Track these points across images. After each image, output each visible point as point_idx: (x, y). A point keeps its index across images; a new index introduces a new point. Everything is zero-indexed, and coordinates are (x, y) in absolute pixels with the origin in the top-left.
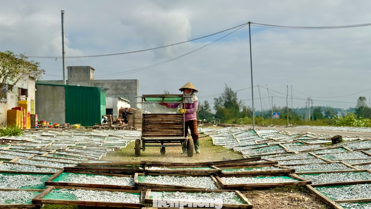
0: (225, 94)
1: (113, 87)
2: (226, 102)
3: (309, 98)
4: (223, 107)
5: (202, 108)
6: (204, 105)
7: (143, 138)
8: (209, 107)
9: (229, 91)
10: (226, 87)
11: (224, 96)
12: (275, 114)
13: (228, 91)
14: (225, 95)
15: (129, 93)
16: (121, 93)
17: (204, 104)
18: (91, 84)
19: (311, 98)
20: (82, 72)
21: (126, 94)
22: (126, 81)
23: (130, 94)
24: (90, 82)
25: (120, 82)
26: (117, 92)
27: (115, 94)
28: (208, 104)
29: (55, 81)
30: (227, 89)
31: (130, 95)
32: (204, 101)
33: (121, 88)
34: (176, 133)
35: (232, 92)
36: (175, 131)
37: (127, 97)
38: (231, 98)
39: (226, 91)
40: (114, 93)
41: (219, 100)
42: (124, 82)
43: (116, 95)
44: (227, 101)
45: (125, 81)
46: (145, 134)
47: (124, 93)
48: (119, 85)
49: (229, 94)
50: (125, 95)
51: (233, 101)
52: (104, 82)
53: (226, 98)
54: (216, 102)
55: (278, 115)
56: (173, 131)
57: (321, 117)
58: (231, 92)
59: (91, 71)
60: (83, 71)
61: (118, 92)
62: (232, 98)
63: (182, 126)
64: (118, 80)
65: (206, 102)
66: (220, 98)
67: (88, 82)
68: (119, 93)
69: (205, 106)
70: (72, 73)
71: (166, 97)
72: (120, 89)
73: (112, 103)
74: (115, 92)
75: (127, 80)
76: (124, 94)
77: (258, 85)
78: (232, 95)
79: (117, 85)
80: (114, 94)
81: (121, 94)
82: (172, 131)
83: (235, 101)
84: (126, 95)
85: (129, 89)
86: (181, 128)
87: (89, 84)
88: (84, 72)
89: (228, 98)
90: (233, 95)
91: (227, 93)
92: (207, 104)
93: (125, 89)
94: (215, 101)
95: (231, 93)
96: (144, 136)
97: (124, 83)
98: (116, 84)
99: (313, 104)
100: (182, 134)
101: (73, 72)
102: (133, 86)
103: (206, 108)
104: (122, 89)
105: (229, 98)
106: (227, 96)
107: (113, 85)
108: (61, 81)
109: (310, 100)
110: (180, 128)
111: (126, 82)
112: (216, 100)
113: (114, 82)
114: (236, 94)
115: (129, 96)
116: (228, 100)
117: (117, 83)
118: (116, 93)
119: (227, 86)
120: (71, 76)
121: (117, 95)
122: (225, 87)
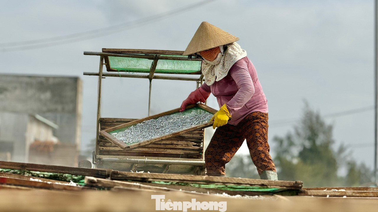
2: (305, 149)
4: (295, 161)
7: (98, 156)
11: (301, 131)
15: (57, 109)
22: (51, 79)
23: (59, 113)
34: (183, 149)
35: (322, 124)
36: (180, 143)
38: (316, 138)
41: (285, 143)
44: (308, 144)
45: (47, 78)
46: (105, 148)
47: (45, 108)
49: (312, 128)
51: (321, 146)
53: (306, 137)
56: (175, 142)
62: (320, 139)
63: (199, 133)
66: (289, 138)
71: (162, 58)
73: (12, 126)
76: (44, 112)
78: (321, 129)
82: (172, 144)
83: (327, 145)
85: (56, 101)
86: (197, 139)
89: (309, 139)
90: (324, 130)
93: (47, 100)
95: (318, 126)
96: (102, 153)
98: (24, 84)
100: (198, 152)
105: (313, 139)
106: (308, 132)
110: (193, 138)
111: (51, 81)
112: (278, 143)
113: (20, 80)
114: (330, 128)
116: (311, 143)
117: (27, 83)
119: (307, 108)
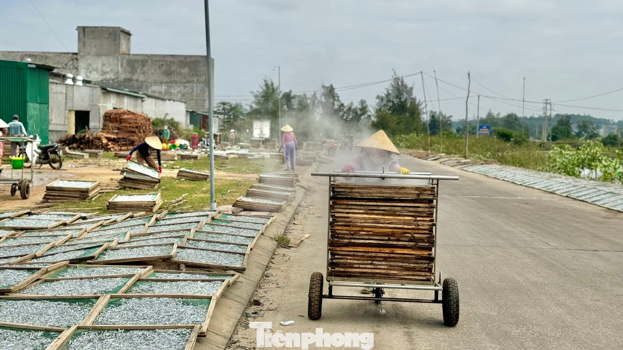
0: (391, 88)
1: (164, 68)
2: (394, 103)
3: (547, 100)
5: (356, 113)
6: (360, 107)
8: (367, 111)
9: (400, 83)
10: (395, 77)
11: (390, 92)
12: (482, 128)
13: (398, 84)
14: (391, 90)
15: (193, 81)
16: (178, 80)
17: (359, 105)
18: (122, 61)
19: (550, 100)
20: (105, 38)
21: (188, 82)
22: (188, 58)
23: (195, 83)
24: (119, 58)
25: (176, 60)
26: (171, 78)
27: (167, 82)
28: (367, 105)
29: (53, 53)
30: (396, 79)
31: (195, 85)
32: (360, 101)
33: (178, 71)
35: (406, 87)
37: (190, 88)
38: (401, 96)
39: (394, 84)
40: (165, 81)
41: (385, 99)
42: (183, 60)
43: (168, 84)
44: (396, 101)
45: (185, 57)
47: (184, 80)
48: (174, 64)
49: (399, 90)
50: (186, 85)
51: (405, 102)
52: (147, 58)
53: (394, 95)
54: (380, 104)
55: (488, 130)
57: (567, 134)
58: (403, 85)
59: (122, 36)
60: (107, 36)
61: (173, 79)
62: (405, 96)
64: (172, 56)
65: (362, 102)
66: (386, 96)
67: (117, 58)
68: (175, 81)
69: (361, 110)
70: (86, 40)
72: (176, 73)
73: (87, 98)
74: (167, 78)
75: (191, 57)
76: (184, 83)
77: (421, 72)
78: (405, 90)
79: (170, 66)
80: (164, 83)
81: (177, 82)
84: (188, 84)
85: (193, 74)
87: (118, 60)
88: (108, 38)
89: (397, 97)
90: (407, 91)
91: (395, 88)
92: (364, 105)
93: (185, 74)
94: (377, 101)
95: (404, 88)
97: (185, 62)
98: (168, 63)
99: (552, 111)
101: (88, 38)
102: (202, 68)
103: (362, 112)
104: (181, 74)
105: (399, 97)
106: (396, 93)
107: (163, 65)
108: (65, 53)
109: (549, 103)
111: (188, 60)
112: (380, 100)
113: (166, 59)
114: (411, 89)
115: (193, 87)
116: (398, 100)
117: (171, 62)
118: (169, 80)
119: (396, 75)
120: (84, 45)
121: (171, 85)
122: (393, 77)
